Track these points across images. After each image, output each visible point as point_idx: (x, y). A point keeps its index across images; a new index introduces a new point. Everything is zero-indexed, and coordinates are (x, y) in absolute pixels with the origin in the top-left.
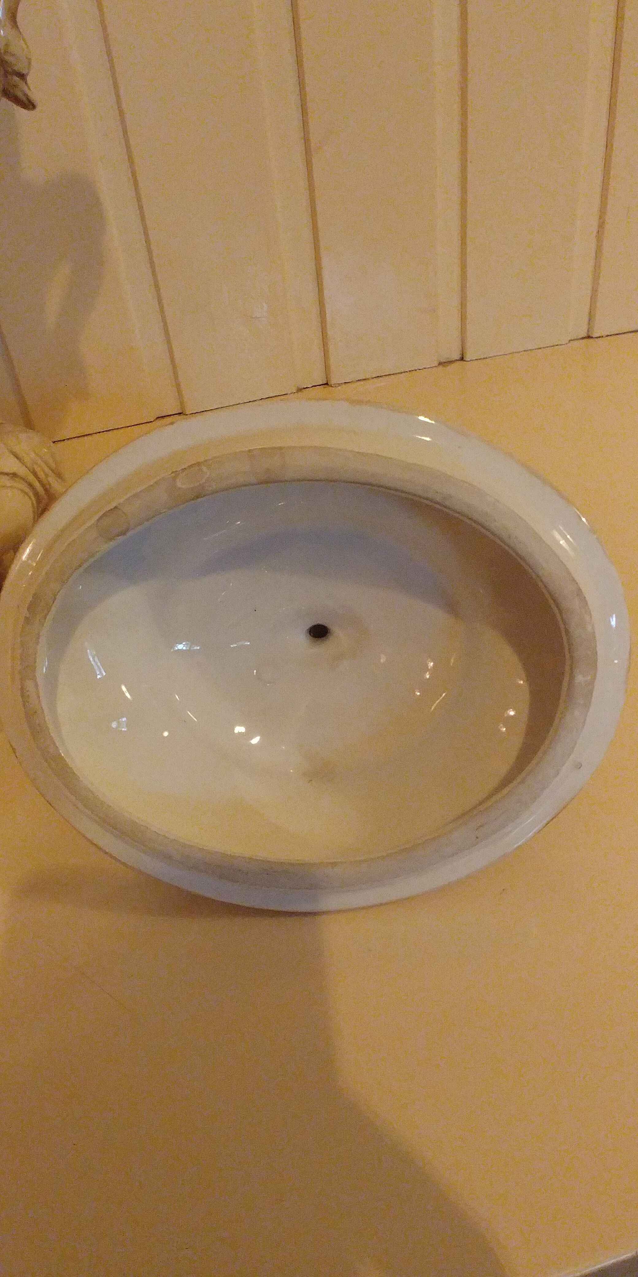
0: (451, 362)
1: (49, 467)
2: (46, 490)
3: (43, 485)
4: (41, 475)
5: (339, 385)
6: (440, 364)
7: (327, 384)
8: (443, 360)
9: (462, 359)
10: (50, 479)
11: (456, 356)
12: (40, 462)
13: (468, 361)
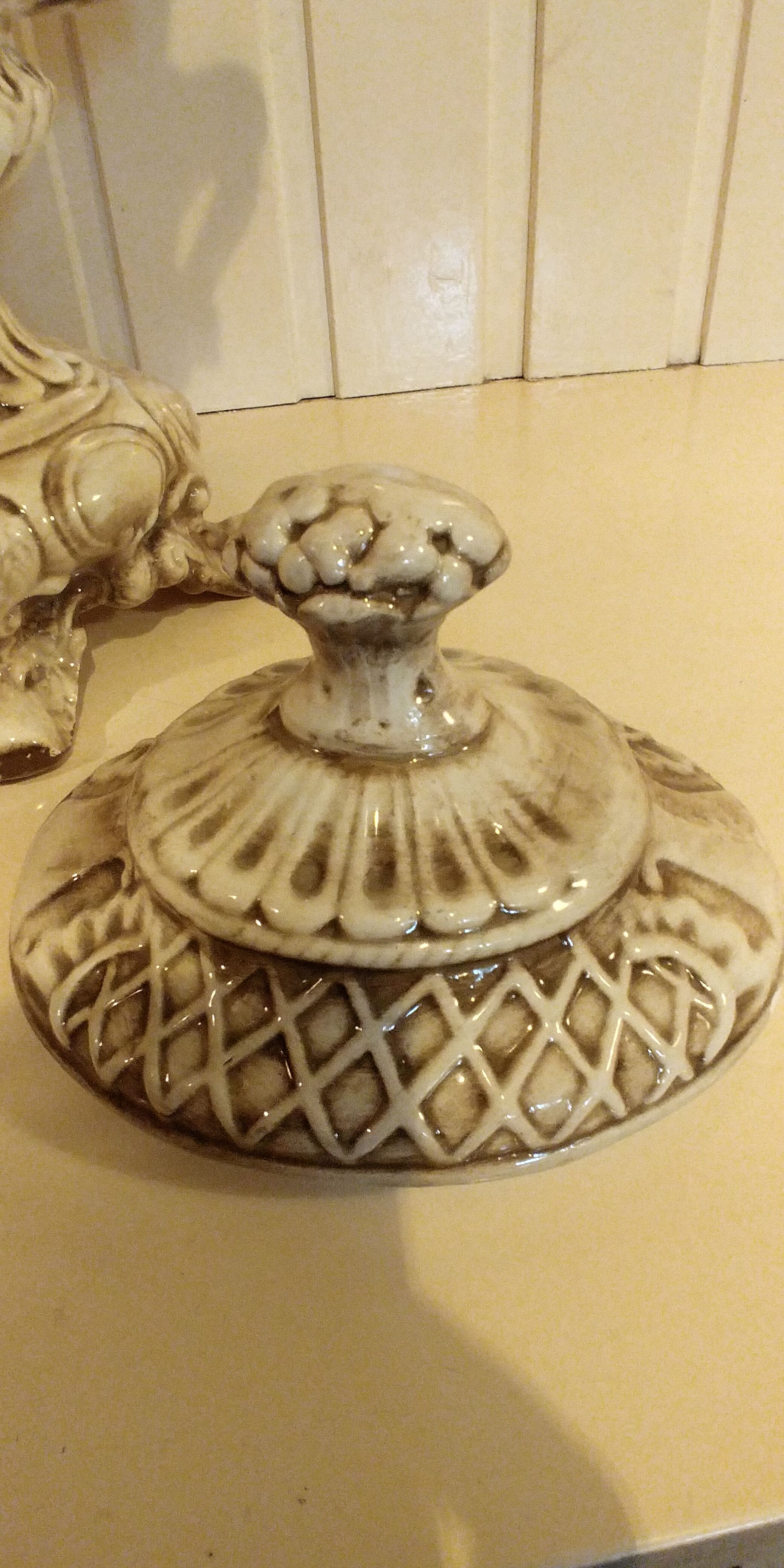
0: (684, 365)
1: (184, 428)
2: (178, 458)
3: (175, 451)
4: (175, 438)
5: (539, 380)
6: (670, 366)
7: (522, 377)
8: (673, 361)
9: (698, 362)
10: (184, 444)
11: (691, 357)
12: (174, 420)
13: (705, 366)
